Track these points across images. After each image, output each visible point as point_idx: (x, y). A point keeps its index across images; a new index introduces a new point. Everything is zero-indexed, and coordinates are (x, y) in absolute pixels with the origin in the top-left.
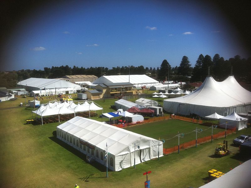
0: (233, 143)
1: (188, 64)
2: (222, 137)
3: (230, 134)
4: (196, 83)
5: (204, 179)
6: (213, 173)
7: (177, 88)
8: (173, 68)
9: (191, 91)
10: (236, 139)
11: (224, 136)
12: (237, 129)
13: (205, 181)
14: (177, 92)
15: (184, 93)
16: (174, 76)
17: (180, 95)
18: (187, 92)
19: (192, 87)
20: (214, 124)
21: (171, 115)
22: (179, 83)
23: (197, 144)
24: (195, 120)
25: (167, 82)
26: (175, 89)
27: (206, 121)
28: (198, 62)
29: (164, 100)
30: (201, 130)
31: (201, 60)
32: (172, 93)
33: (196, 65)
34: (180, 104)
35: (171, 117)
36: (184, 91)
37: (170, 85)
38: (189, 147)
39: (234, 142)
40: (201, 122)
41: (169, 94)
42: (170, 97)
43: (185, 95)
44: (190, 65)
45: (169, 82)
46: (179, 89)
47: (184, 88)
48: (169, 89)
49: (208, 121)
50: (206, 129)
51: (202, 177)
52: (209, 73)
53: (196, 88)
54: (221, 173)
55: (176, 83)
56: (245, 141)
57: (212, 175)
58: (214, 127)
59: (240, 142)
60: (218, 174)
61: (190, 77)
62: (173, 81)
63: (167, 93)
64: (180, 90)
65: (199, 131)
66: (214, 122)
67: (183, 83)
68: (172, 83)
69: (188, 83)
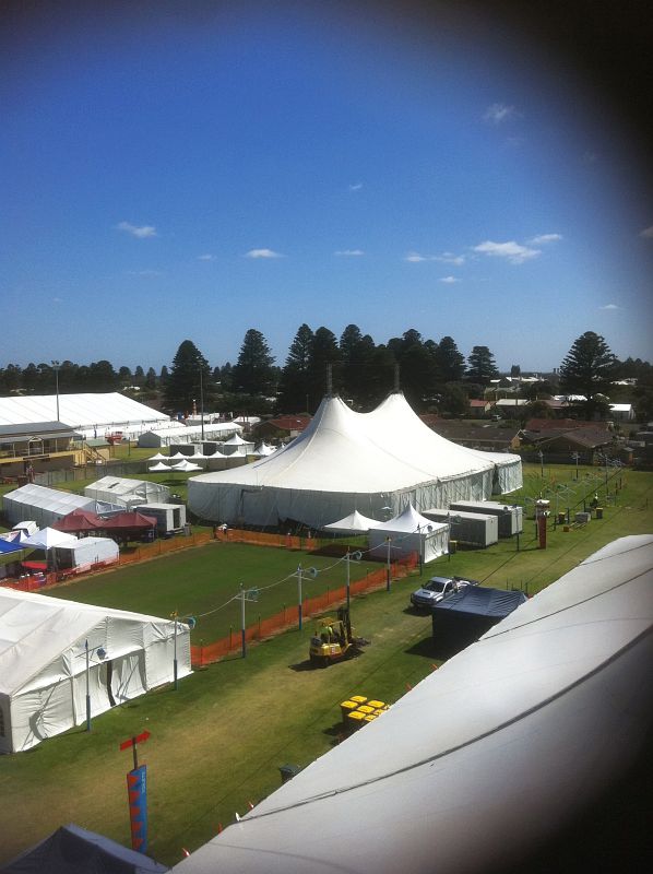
0: (412, 605)
1: (263, 356)
2: (377, 588)
3: (403, 575)
4: (292, 417)
5: (328, 732)
6: (355, 709)
7: (231, 436)
8: (217, 369)
9: (277, 444)
10: (419, 592)
11: (384, 585)
12: (422, 558)
13: (332, 738)
14: (234, 448)
15: (256, 453)
16: (221, 396)
17: (245, 461)
18: (267, 450)
19: (279, 433)
20: (353, 549)
21: (215, 530)
22: (238, 420)
23: (304, 619)
24: (295, 542)
25: (198, 417)
26: (225, 439)
27: (327, 542)
28: (294, 349)
29: (191, 479)
30: (313, 571)
31: (303, 341)
32: (218, 455)
33: (289, 360)
34: (243, 491)
35: (215, 537)
36: (257, 447)
37: (207, 428)
38: (278, 631)
39: (416, 600)
40: (312, 543)
41: (206, 457)
42: (209, 467)
43: (258, 458)
44: (271, 360)
45: (206, 418)
46: (238, 441)
47: (256, 437)
48: (206, 441)
49: (333, 541)
50: (329, 565)
51: (323, 727)
52: (331, 386)
53: (294, 433)
54: (380, 704)
55: (228, 419)
56: (444, 596)
57: (353, 715)
58: (354, 558)
59: (432, 600)
60: (370, 710)
61: (273, 399)
62: (217, 415)
63: (199, 455)
64: (244, 442)
65: (307, 575)
66: (353, 542)
67: (253, 420)
68: (216, 421)
69: (267, 419)
